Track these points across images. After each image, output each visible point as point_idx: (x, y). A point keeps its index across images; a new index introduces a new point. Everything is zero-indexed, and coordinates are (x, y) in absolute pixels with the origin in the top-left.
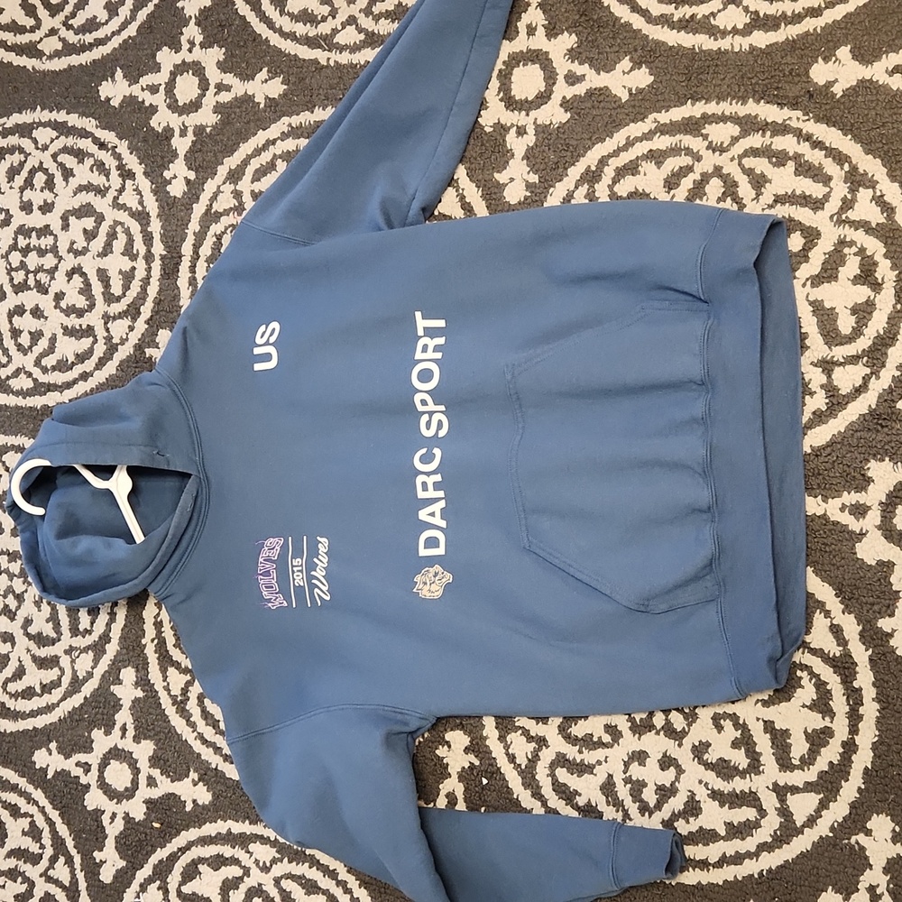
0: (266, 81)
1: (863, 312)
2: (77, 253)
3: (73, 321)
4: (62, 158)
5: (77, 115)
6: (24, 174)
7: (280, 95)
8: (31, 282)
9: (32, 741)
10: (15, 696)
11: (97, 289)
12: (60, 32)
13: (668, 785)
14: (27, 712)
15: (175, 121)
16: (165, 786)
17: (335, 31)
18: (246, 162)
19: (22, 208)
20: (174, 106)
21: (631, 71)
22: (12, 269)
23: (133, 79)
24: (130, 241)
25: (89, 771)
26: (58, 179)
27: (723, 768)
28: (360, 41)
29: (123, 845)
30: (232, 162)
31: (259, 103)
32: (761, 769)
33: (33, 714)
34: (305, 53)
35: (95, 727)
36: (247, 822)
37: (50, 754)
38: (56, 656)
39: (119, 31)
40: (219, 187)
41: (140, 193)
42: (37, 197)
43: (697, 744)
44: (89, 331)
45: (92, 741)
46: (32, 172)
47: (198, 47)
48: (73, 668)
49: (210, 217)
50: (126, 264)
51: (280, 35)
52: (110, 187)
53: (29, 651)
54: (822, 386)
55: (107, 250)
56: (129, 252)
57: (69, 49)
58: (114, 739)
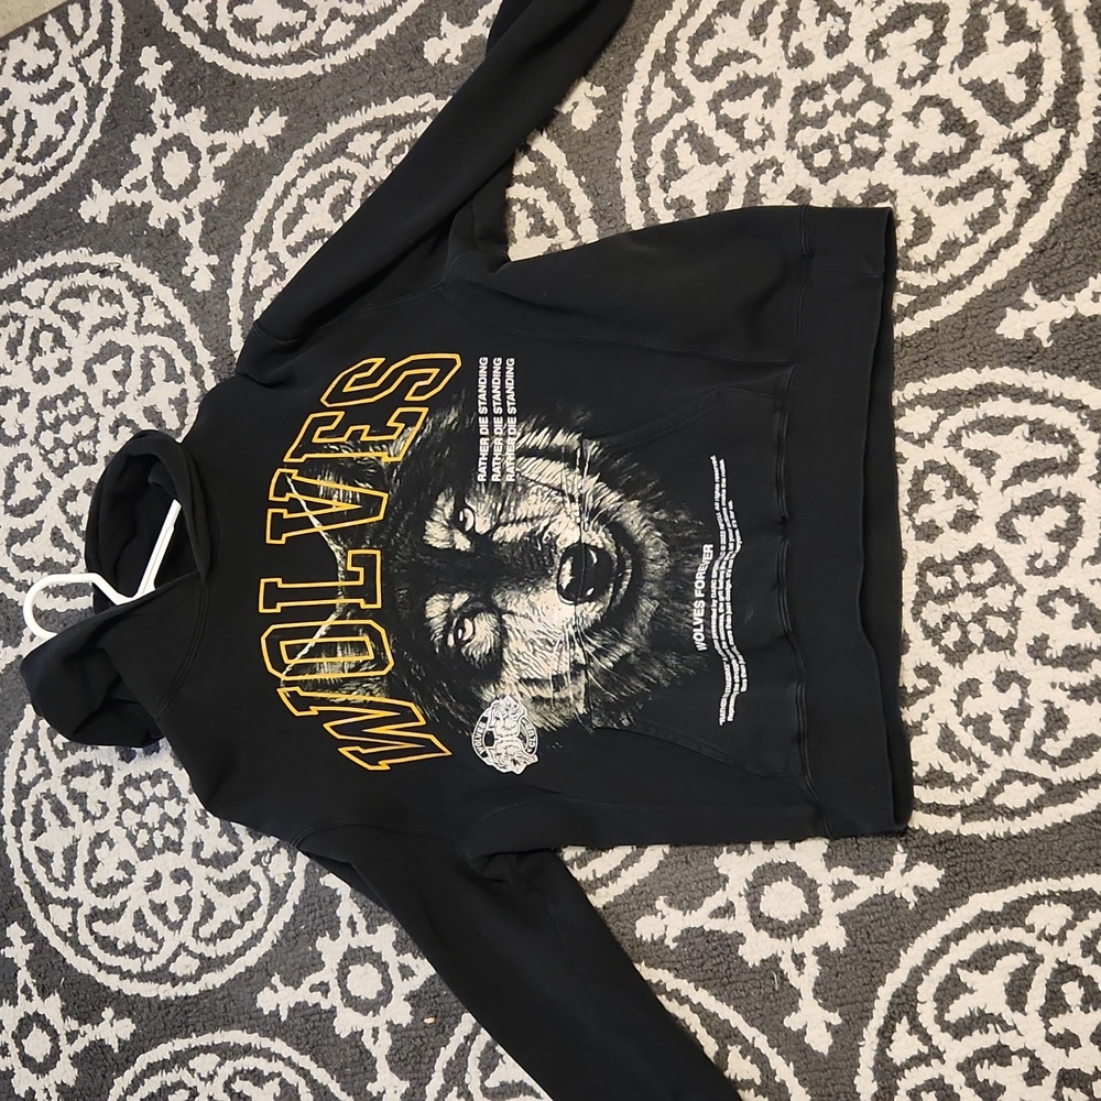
0: (262, 121)
1: (1031, 70)
2: (115, 402)
4: (65, 305)
5: (64, 252)
6: (27, 341)
7: (282, 129)
8: (74, 457)
9: (250, 985)
10: (211, 940)
12: (16, 170)
13: (1016, 706)
14: (233, 953)
15: (175, 209)
16: (423, 970)
17: (320, 34)
18: (270, 219)
19: (37, 380)
20: (169, 194)
22: (47, 452)
23: (112, 184)
24: (170, 362)
25: (327, 991)
26: (67, 330)
27: (1074, 657)
28: (352, 32)
29: (397, 1063)
30: (254, 225)
31: (262, 149)
33: (240, 952)
34: (294, 71)
35: (317, 936)
37: (276, 991)
38: (244, 872)
39: (81, 140)
40: (249, 259)
41: (162, 305)
42: (48, 361)
43: (1032, 643)
45: (320, 955)
46: (35, 336)
47: (174, 118)
48: (268, 877)
49: (250, 297)
50: (174, 390)
51: (260, 65)
52: (127, 313)
53: (209, 879)
54: (1017, 172)
55: (147, 382)
56: (173, 375)
57: (32, 184)
58: (346, 940)
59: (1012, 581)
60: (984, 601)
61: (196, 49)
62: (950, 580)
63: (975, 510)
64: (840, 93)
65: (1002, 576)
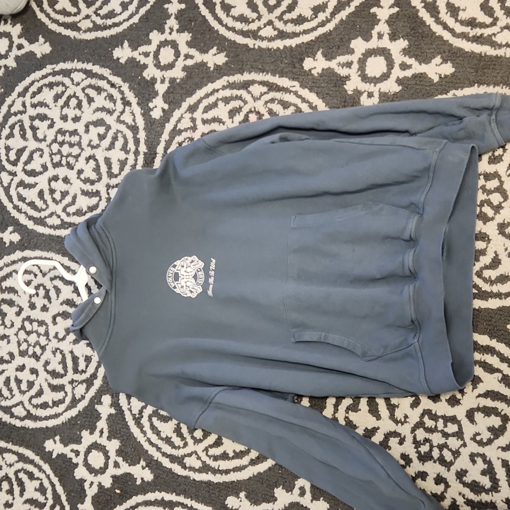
0: (215, 54)
2: (93, 147)
3: (88, 187)
4: (88, 91)
5: (99, 66)
6: (64, 98)
7: (223, 64)
8: (64, 162)
9: (44, 434)
10: (36, 406)
11: (104, 169)
12: (92, 17)
13: (439, 494)
14: (43, 417)
15: (158, 74)
16: (125, 468)
17: (259, 29)
18: (200, 101)
19: (62, 118)
20: (158, 65)
21: (441, 63)
22: (53, 154)
23: (134, 47)
24: (126, 143)
25: (78, 455)
26: (85, 103)
27: (475, 486)
28: (275, 35)
29: (96, 502)
30: (191, 101)
31: (210, 67)
32: (499, 489)
33: (47, 418)
34: (240, 40)
35: (84, 429)
36: (174, 494)
37: (55, 443)
38: (63, 385)
39: (129, 19)
40: (182, 115)
41: (133, 115)
42: (71, 113)
43: (459, 470)
44: (97, 194)
45: (82, 437)
46: (69, 98)
47: (175, 32)
48: (73, 392)
49: (175, 132)
50: (122, 156)
51: (226, 28)
52: (116, 110)
53: (46, 380)
55: (111, 146)
56: (124, 148)
57: (96, 28)
58: (95, 437)
59: (462, 439)
60: (446, 441)
61: (199, 5)
62: (435, 423)
63: (460, 399)
64: (486, 182)
65: (459, 434)
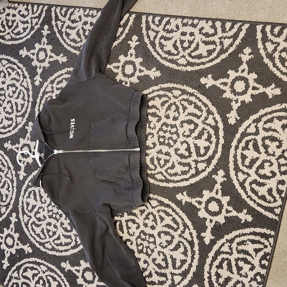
0: (62, 57)
1: (207, 149)
2: (10, 97)
3: (8, 116)
4: (8, 69)
5: (13, 58)
7: (66, 62)
11: (15, 108)
12: (11, 34)
13: (145, 268)
15: (38, 64)
16: (21, 246)
17: (81, 46)
18: (55, 79)
20: (38, 60)
21: (156, 71)
23: (28, 50)
24: (24, 96)
25: (2, 239)
26: (7, 75)
27: (159, 266)
29: (9, 260)
30: (52, 78)
31: (60, 63)
32: (168, 267)
34: (73, 51)
35: (5, 227)
36: (40, 259)
39: (26, 36)
40: (48, 85)
41: (27, 83)
42: (1, 79)
43: (153, 258)
44: (11, 119)
45: (4, 231)
47: (46, 44)
49: (45, 93)
50: (23, 102)
51: (67, 44)
52: (20, 80)
54: (195, 168)
55: (18, 97)
56: (23, 99)
57: (12, 39)
58: (9, 231)
59: (155, 245)
60: (149, 245)
61: (56, 32)
62: (145, 237)
63: (156, 227)
64: (171, 129)
65: (154, 243)
